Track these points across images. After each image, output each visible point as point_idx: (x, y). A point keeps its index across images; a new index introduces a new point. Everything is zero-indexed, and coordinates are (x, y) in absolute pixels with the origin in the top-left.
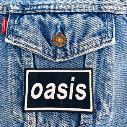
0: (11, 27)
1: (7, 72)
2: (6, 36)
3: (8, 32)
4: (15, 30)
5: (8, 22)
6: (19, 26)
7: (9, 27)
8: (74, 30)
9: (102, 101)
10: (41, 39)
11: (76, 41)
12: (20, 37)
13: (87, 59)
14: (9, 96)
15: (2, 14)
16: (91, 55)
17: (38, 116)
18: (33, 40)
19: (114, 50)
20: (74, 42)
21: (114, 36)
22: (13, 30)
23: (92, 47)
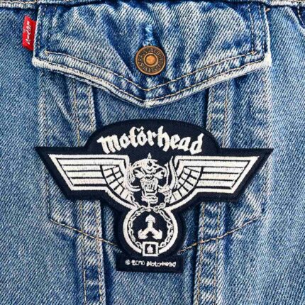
0: (45, 34)
1: (37, 132)
2: (34, 54)
3: (37, 44)
4: (53, 38)
5: (37, 24)
6: (61, 30)
7: (40, 34)
8: (183, 34)
10: (111, 54)
11: (188, 60)
12: (65, 52)
13: (211, 102)
14: (42, 183)
15: (23, 9)
16: (220, 92)
17: (107, 222)
18: (94, 58)
20: (183, 61)
21: (269, 50)
22: (48, 39)
23: (223, 71)
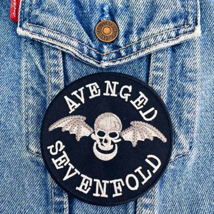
0: (27, 10)
1: (20, 84)
2: (19, 25)
3: (21, 18)
4: (33, 13)
5: (21, 1)
6: (39, 7)
7: (23, 9)
8: (132, 13)
9: (176, 130)
10: (77, 27)
11: (135, 32)
12: (42, 25)
13: (153, 62)
14: (23, 123)
16: (160, 55)
18: (64, 30)
19: (198, 47)
20: (131, 33)
21: (199, 24)
22: (29, 14)
23: (162, 40)
